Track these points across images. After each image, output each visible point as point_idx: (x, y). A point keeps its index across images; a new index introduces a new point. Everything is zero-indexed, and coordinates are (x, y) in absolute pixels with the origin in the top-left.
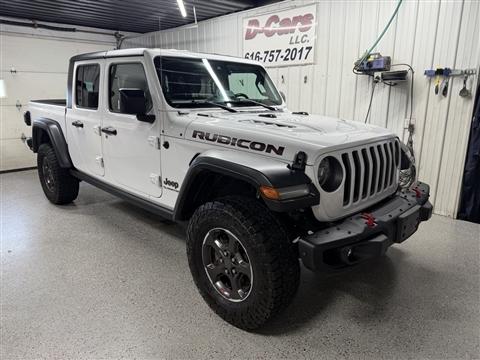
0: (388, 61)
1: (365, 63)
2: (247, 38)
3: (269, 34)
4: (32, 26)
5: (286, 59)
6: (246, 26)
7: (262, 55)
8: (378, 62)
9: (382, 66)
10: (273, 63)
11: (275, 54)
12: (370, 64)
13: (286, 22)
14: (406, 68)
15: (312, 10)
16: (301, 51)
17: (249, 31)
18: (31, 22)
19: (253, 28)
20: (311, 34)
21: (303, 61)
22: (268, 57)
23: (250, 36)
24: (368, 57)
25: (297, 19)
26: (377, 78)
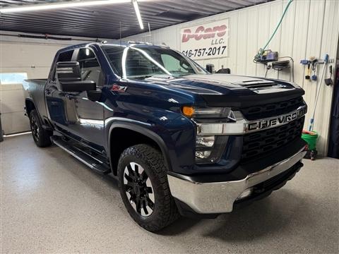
0: (276, 55)
1: (261, 56)
2: (183, 42)
3: (198, 38)
4: (45, 38)
5: (209, 54)
6: (182, 33)
7: (194, 52)
8: (270, 56)
9: (272, 58)
10: (201, 57)
11: (202, 51)
12: (264, 57)
13: (209, 30)
14: (289, 59)
15: (225, 23)
16: (219, 49)
17: (184, 36)
18: (44, 35)
19: (187, 34)
20: (225, 37)
21: (220, 55)
22: (198, 53)
23: (185, 40)
24: (264, 52)
25: (215, 29)
26: (270, 66)
